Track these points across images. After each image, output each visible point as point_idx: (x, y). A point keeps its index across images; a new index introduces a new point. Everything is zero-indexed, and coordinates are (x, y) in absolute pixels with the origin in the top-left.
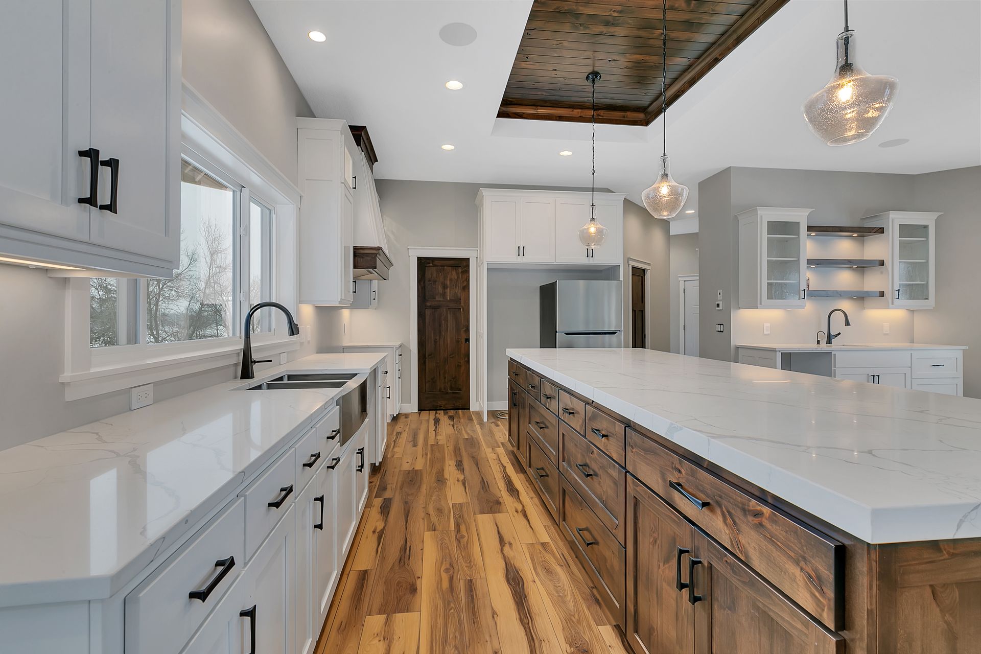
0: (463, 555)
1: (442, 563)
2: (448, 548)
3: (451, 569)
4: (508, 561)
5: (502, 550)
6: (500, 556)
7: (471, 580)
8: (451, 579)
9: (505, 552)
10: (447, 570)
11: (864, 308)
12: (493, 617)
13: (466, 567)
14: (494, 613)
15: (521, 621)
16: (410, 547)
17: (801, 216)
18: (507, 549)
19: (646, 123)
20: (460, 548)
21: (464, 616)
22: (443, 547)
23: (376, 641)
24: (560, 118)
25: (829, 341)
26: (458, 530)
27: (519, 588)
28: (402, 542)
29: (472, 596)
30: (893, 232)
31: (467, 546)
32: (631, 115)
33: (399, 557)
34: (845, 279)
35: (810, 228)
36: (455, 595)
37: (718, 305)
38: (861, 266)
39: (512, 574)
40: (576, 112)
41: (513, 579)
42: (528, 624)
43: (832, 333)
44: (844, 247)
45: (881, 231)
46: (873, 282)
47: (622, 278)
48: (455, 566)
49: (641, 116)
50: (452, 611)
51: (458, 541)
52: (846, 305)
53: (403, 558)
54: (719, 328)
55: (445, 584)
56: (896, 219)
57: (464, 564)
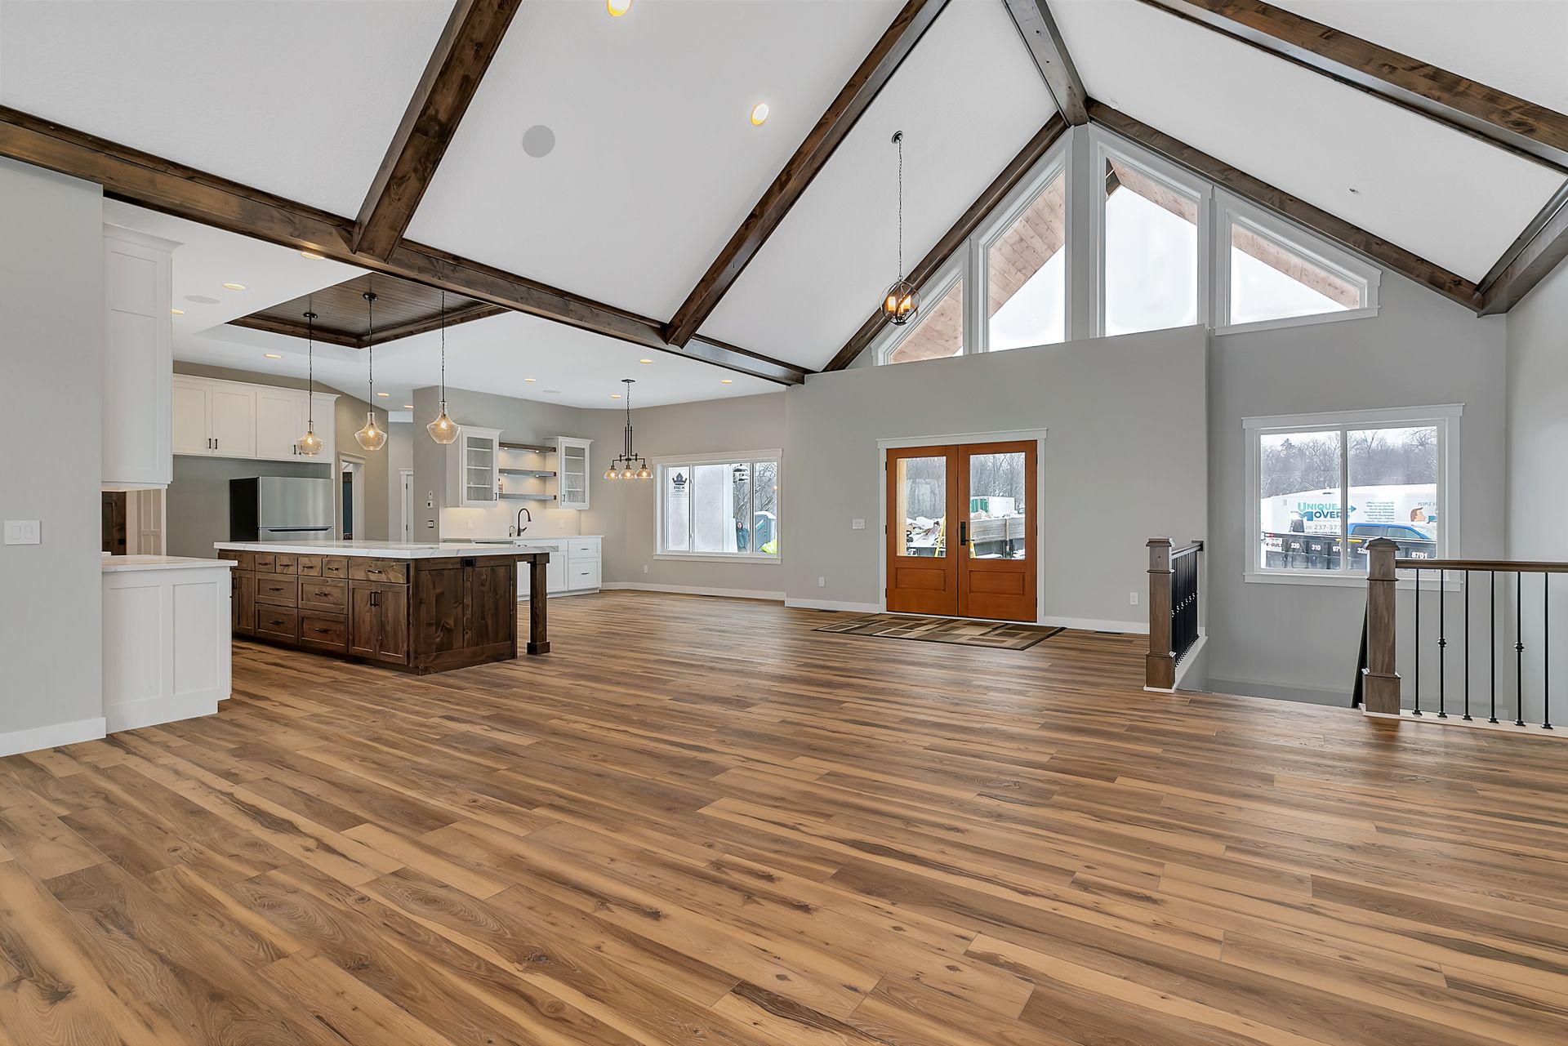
11: (546, 508)
17: (494, 435)
19: (360, 347)
24: (271, 330)
25: (519, 535)
30: (561, 451)
32: (343, 338)
34: (531, 485)
35: (501, 445)
37: (429, 504)
38: (543, 477)
40: (288, 328)
43: (521, 528)
44: (530, 460)
45: (554, 450)
46: (551, 489)
47: (333, 477)
49: (355, 340)
52: (532, 506)
54: (431, 524)
56: (563, 442)
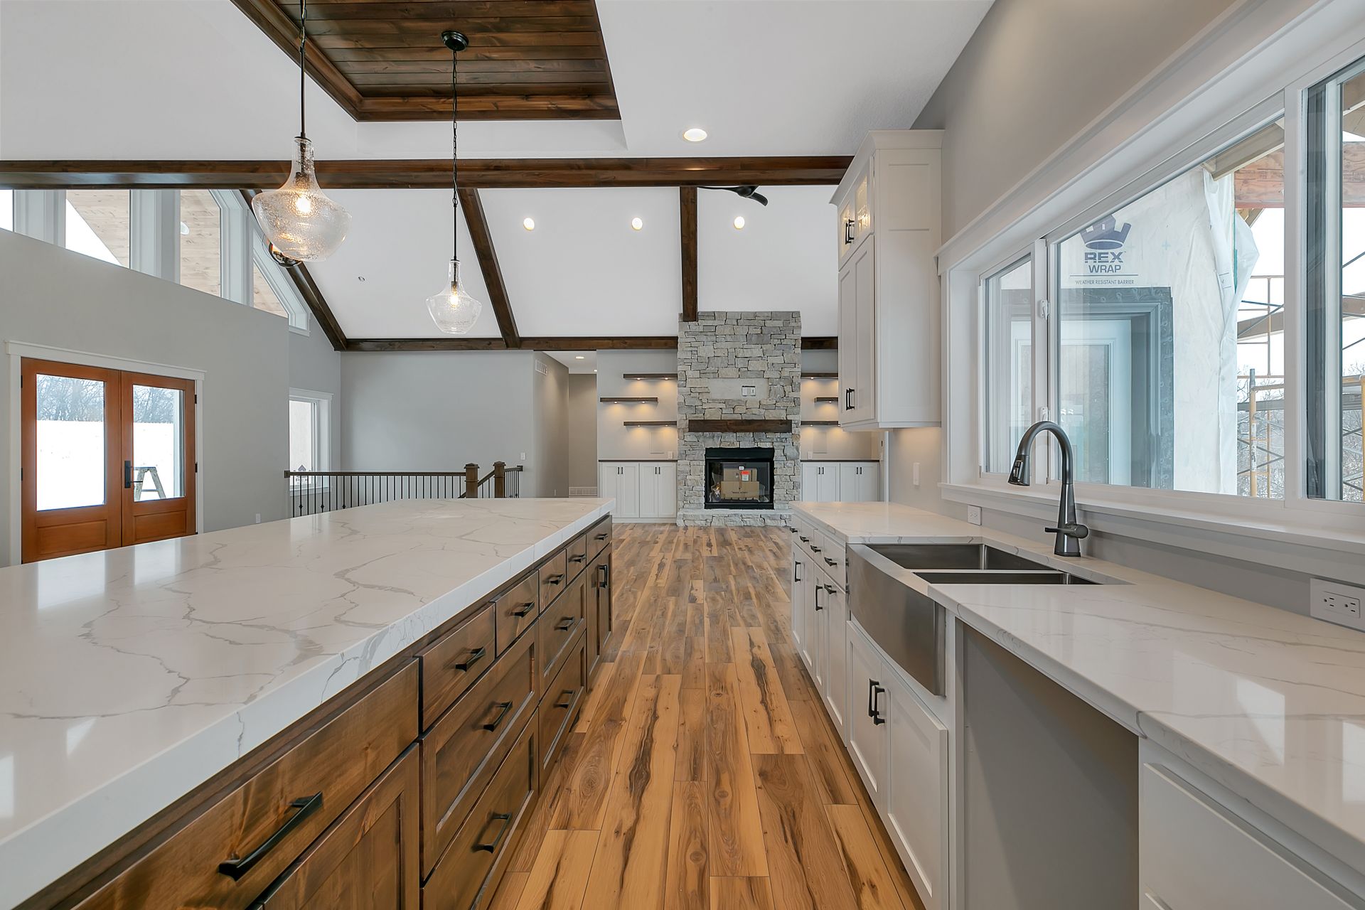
0: (699, 817)
1: (731, 807)
2: (723, 834)
3: (718, 796)
4: (637, 802)
5: (637, 821)
6: (645, 811)
7: (694, 780)
8: (718, 783)
9: (634, 817)
10: (724, 795)
12: (677, 745)
13: (697, 798)
14: (676, 748)
15: (652, 741)
16: (787, 842)
18: (628, 824)
20: (703, 832)
21: (706, 747)
22: (731, 837)
23: (785, 737)
26: (702, 874)
27: (639, 767)
28: (804, 853)
29: (695, 763)
31: (691, 833)
33: (798, 820)
36: (714, 765)
39: (639, 783)
41: (641, 777)
42: (646, 739)
48: (712, 799)
50: (718, 753)
51: (704, 847)
53: (792, 819)
55: (725, 778)
57: (699, 801)
